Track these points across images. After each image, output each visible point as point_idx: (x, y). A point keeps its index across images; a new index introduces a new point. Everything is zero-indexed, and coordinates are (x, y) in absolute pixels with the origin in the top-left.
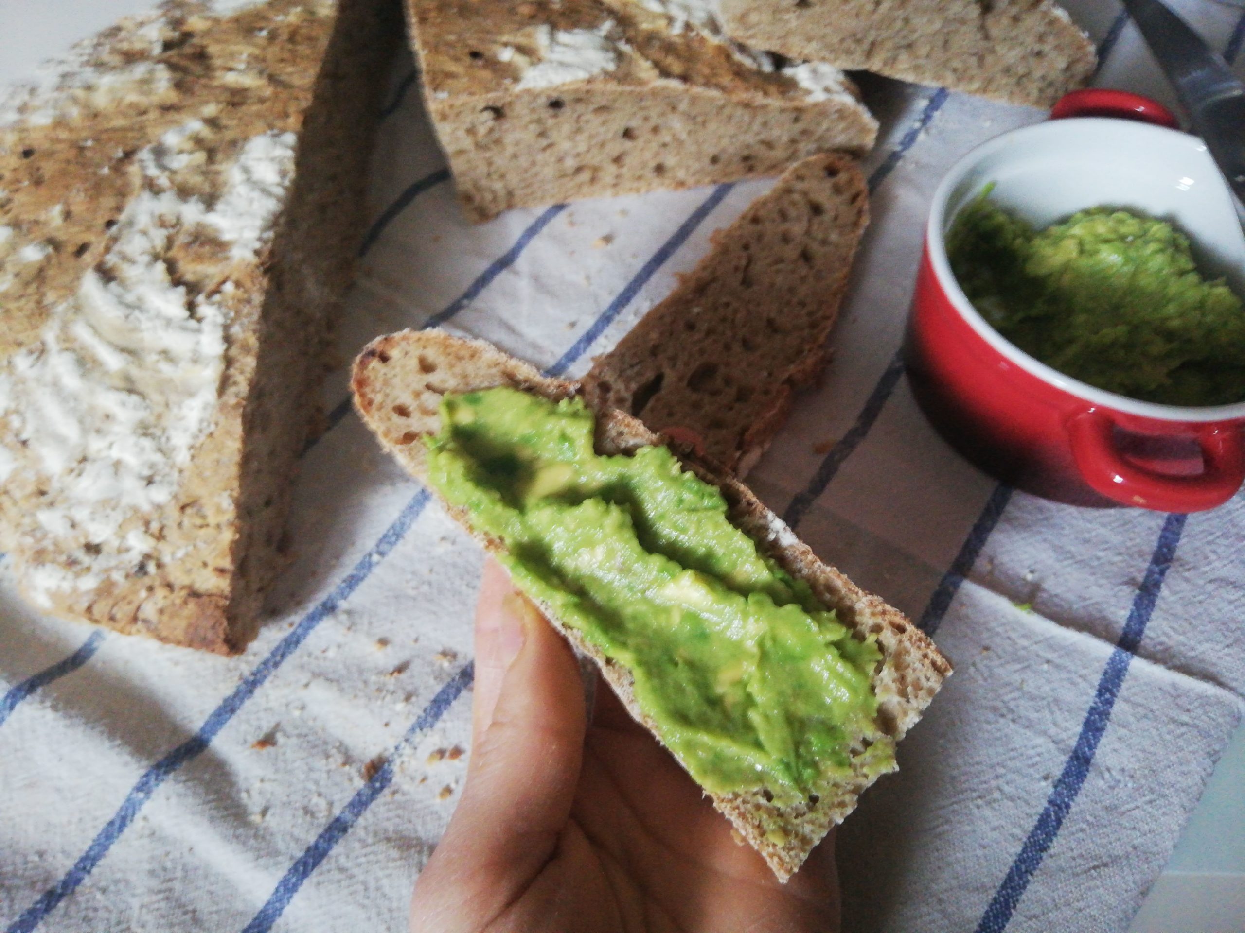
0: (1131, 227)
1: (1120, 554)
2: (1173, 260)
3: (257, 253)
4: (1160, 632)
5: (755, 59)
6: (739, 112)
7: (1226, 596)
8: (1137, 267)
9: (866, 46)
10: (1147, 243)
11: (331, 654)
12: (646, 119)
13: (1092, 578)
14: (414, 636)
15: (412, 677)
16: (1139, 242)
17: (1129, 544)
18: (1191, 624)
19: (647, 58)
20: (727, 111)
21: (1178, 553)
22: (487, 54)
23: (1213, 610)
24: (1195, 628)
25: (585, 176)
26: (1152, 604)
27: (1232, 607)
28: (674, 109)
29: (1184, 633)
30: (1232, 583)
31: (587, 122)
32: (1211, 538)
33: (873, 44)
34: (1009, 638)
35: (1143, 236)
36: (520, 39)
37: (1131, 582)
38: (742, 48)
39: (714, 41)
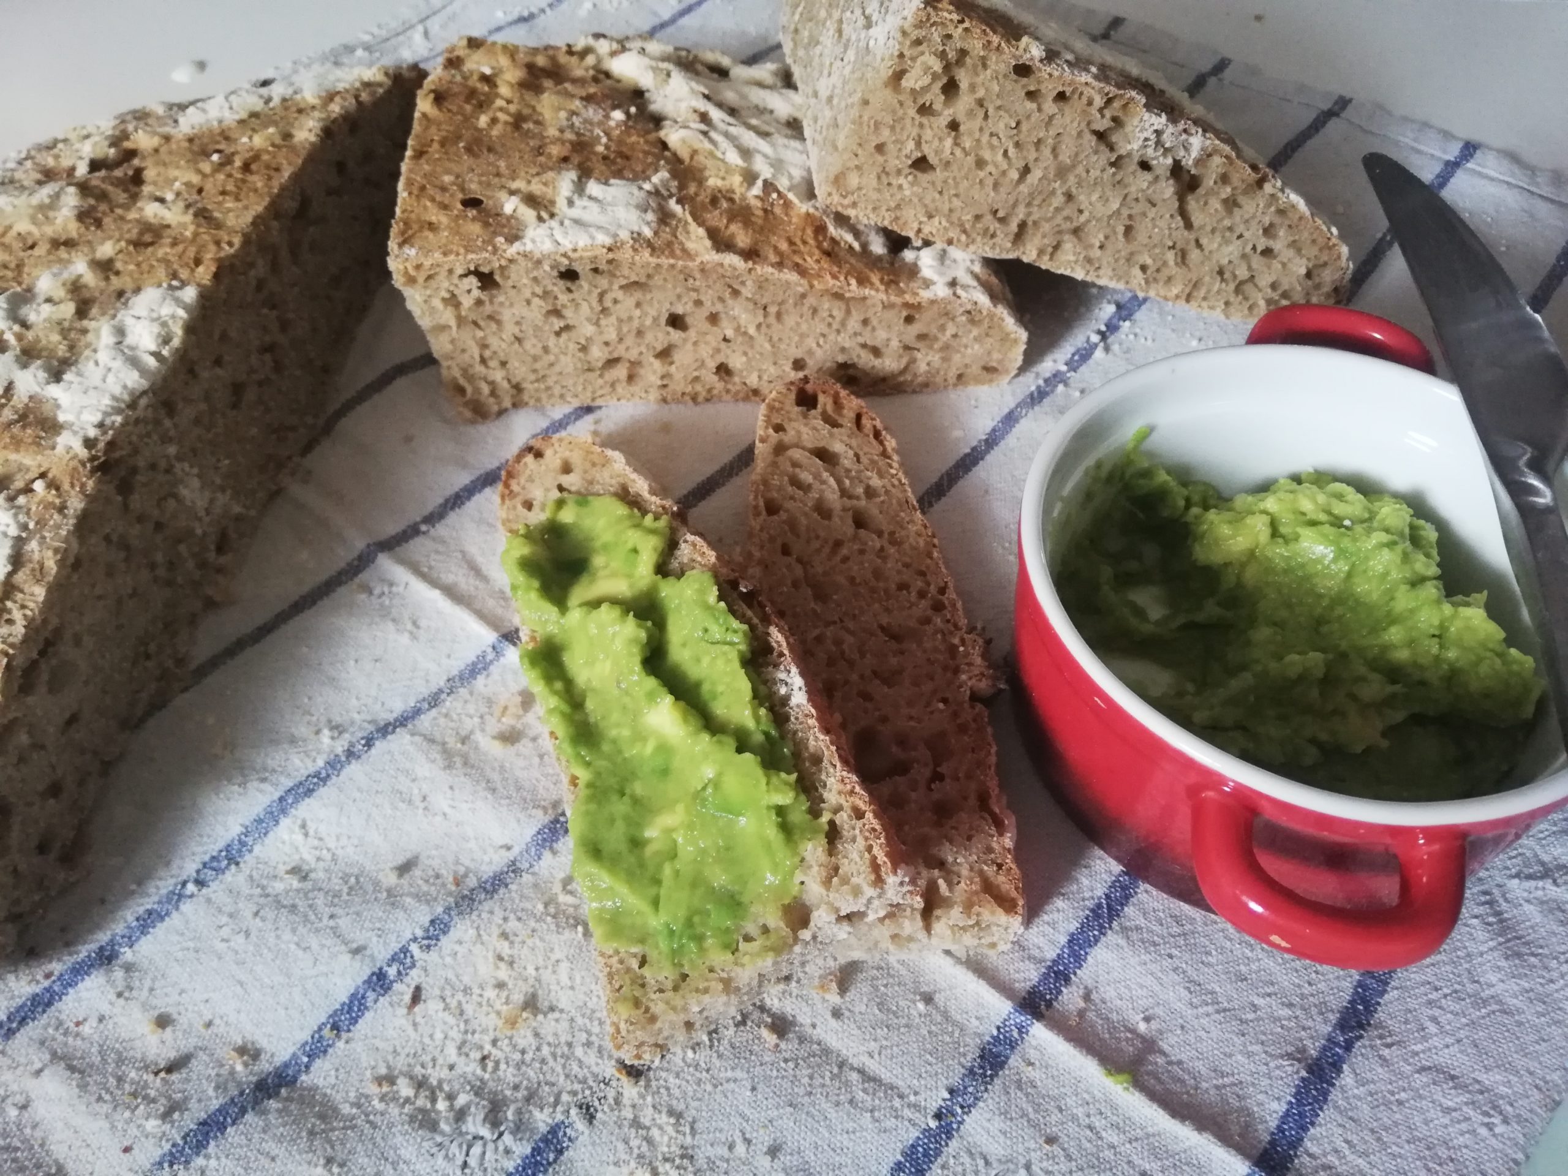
0: (1353, 504)
1: (1290, 1005)
2: (1406, 558)
3: (89, 443)
4: (1328, 1149)
5: (857, 234)
6: (826, 304)
7: (1438, 1096)
8: (1353, 566)
9: (1014, 227)
10: (1369, 531)
11: (86, 1029)
12: (698, 303)
13: (1238, 1041)
14: (208, 1017)
15: (188, 1080)
16: (1358, 529)
17: (1307, 990)
18: (1379, 1139)
19: (700, 223)
20: (811, 300)
21: (1380, 1015)
22: (488, 203)
23: (1418, 1119)
24: (1384, 1146)
25: (620, 372)
26: (1323, 1097)
27: (1446, 1120)
28: (736, 293)
29: (1365, 1154)
30: (1453, 1078)
31: (615, 301)
32: (1434, 996)
33: (1023, 226)
34: (1090, 1128)
35: (1368, 521)
36: (536, 188)
37: (1298, 1055)
38: (841, 220)
39: (803, 207)
